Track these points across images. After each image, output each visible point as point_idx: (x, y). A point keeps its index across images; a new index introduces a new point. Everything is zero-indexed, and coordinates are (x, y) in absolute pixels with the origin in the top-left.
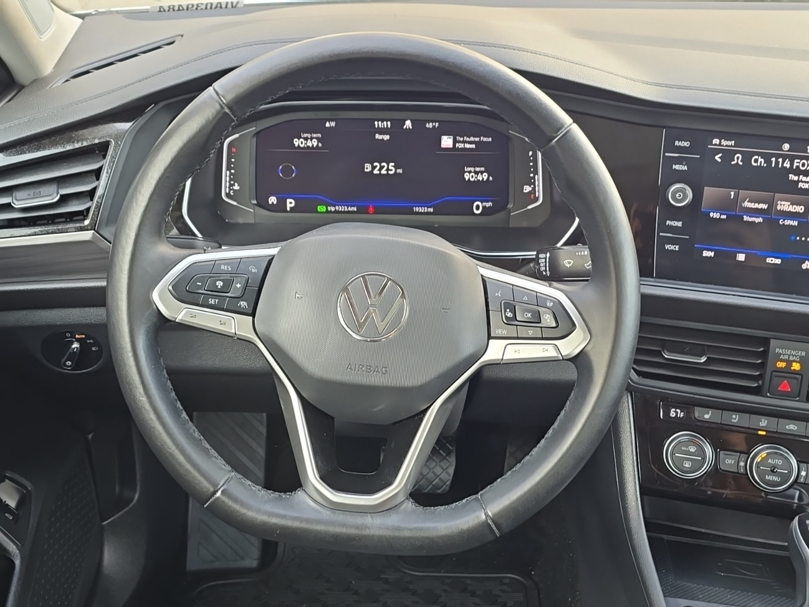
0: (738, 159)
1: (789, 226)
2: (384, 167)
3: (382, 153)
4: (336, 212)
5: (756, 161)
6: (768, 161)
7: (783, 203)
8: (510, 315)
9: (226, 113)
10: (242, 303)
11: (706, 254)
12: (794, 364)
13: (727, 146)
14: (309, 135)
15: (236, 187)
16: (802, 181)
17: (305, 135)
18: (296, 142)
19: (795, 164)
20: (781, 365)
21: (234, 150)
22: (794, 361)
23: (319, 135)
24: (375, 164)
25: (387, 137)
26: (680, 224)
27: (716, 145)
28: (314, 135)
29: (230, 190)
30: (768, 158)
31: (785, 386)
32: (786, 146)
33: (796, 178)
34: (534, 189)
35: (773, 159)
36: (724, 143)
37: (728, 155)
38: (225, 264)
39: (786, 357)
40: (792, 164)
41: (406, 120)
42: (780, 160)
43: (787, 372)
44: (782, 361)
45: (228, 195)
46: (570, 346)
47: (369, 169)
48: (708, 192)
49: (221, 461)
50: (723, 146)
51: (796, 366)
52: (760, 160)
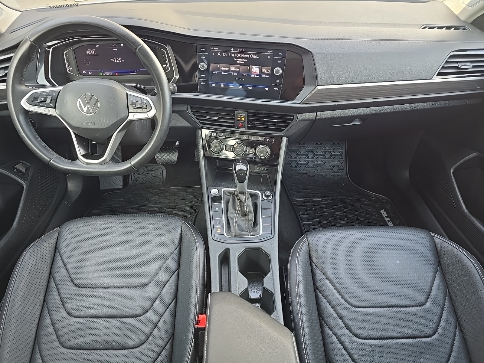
0: (219, 54)
1: (235, 75)
2: (117, 60)
3: (116, 55)
4: (105, 75)
5: (224, 54)
6: (228, 55)
7: (233, 68)
8: (134, 105)
9: (33, 44)
10: (51, 105)
11: (213, 85)
12: (242, 118)
13: (216, 50)
14: (91, 50)
15: (71, 68)
16: (238, 61)
17: (90, 50)
18: (87, 52)
19: (235, 55)
20: (239, 118)
21: (67, 56)
22: (242, 117)
23: (94, 50)
24: (114, 59)
25: (116, 50)
26: (204, 76)
27: (212, 49)
28: (93, 50)
29: (69, 69)
30: (227, 53)
31: (241, 125)
32: (232, 49)
33: (236, 60)
34: (167, 65)
35: (229, 54)
36: (215, 49)
37: (216, 52)
38: (44, 93)
39: (240, 116)
40: (234, 55)
41: (121, 44)
42: (231, 54)
43: (241, 120)
44: (239, 117)
45: (69, 71)
46: (151, 114)
47: (113, 61)
48: (212, 65)
49: (53, 152)
50: (215, 50)
51: (243, 119)
52: (225, 54)
